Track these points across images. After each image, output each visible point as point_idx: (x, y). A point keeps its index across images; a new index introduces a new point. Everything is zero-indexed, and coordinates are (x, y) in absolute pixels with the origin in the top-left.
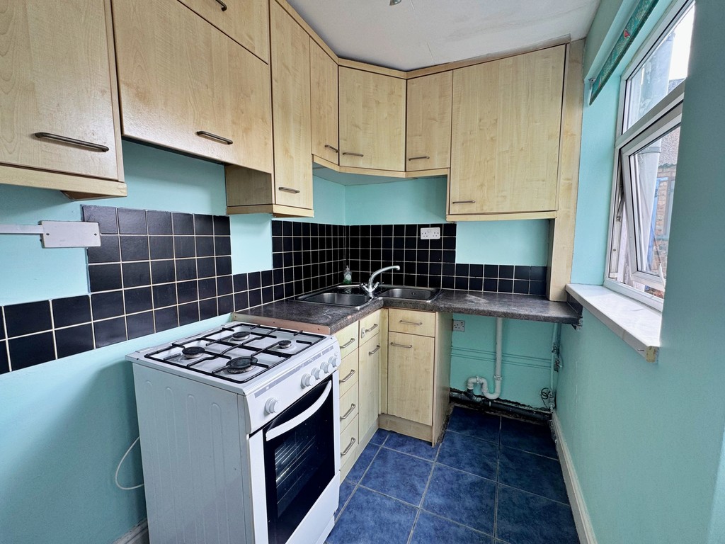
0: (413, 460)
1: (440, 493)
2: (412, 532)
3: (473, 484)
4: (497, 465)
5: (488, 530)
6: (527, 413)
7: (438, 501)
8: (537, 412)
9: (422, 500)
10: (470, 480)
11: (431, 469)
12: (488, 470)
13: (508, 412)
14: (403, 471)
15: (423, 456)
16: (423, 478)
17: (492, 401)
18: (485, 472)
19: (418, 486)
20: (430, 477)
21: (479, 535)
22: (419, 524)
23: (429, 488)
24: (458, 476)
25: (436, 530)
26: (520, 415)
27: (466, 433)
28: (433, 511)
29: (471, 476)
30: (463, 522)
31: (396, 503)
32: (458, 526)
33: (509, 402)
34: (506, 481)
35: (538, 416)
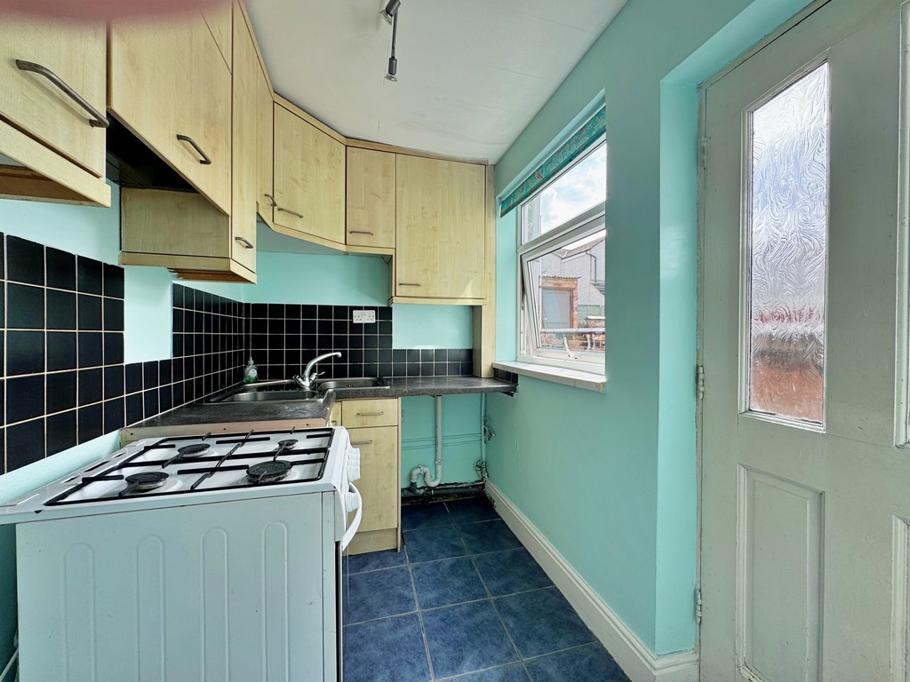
0: (386, 572)
1: (429, 588)
2: (424, 635)
3: (452, 566)
4: (462, 542)
5: (484, 595)
6: (465, 490)
7: (432, 595)
8: (473, 486)
9: (417, 604)
10: (448, 564)
11: (408, 572)
12: (457, 549)
13: (448, 495)
14: (382, 588)
15: (394, 565)
16: (406, 584)
17: (434, 488)
18: (456, 553)
19: (406, 593)
20: (412, 580)
21: (479, 603)
22: (426, 625)
23: (417, 590)
24: (437, 566)
25: (443, 620)
26: (458, 494)
27: (423, 526)
28: (433, 607)
29: (447, 561)
30: (462, 601)
31: (393, 620)
32: (460, 606)
33: (450, 484)
34: (476, 552)
35: (474, 489)
